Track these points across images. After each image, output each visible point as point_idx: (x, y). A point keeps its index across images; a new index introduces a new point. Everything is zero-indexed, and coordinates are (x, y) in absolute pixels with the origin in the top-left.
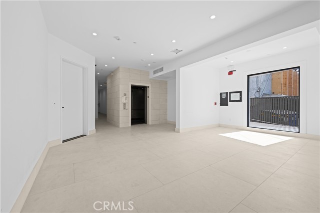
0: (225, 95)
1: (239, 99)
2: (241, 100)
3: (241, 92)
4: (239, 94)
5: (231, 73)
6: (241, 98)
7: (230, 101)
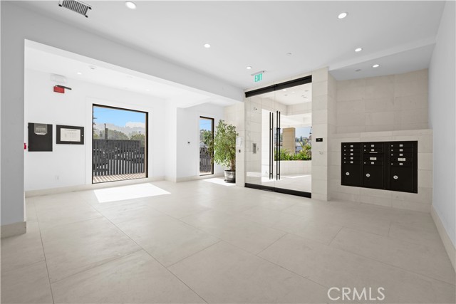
0: (45, 129)
1: (79, 140)
2: (82, 142)
3: (82, 129)
4: (79, 130)
5: (60, 89)
6: (82, 138)
7: (59, 142)
